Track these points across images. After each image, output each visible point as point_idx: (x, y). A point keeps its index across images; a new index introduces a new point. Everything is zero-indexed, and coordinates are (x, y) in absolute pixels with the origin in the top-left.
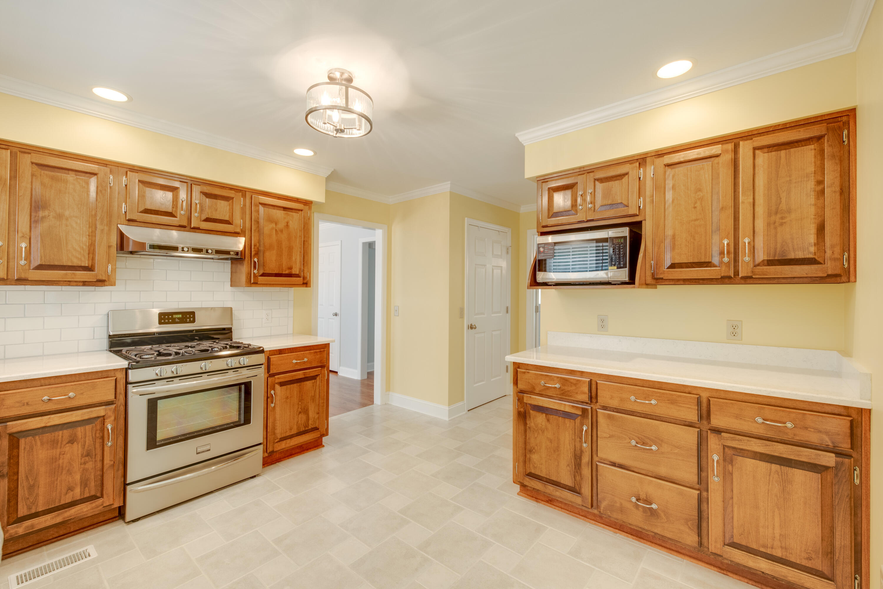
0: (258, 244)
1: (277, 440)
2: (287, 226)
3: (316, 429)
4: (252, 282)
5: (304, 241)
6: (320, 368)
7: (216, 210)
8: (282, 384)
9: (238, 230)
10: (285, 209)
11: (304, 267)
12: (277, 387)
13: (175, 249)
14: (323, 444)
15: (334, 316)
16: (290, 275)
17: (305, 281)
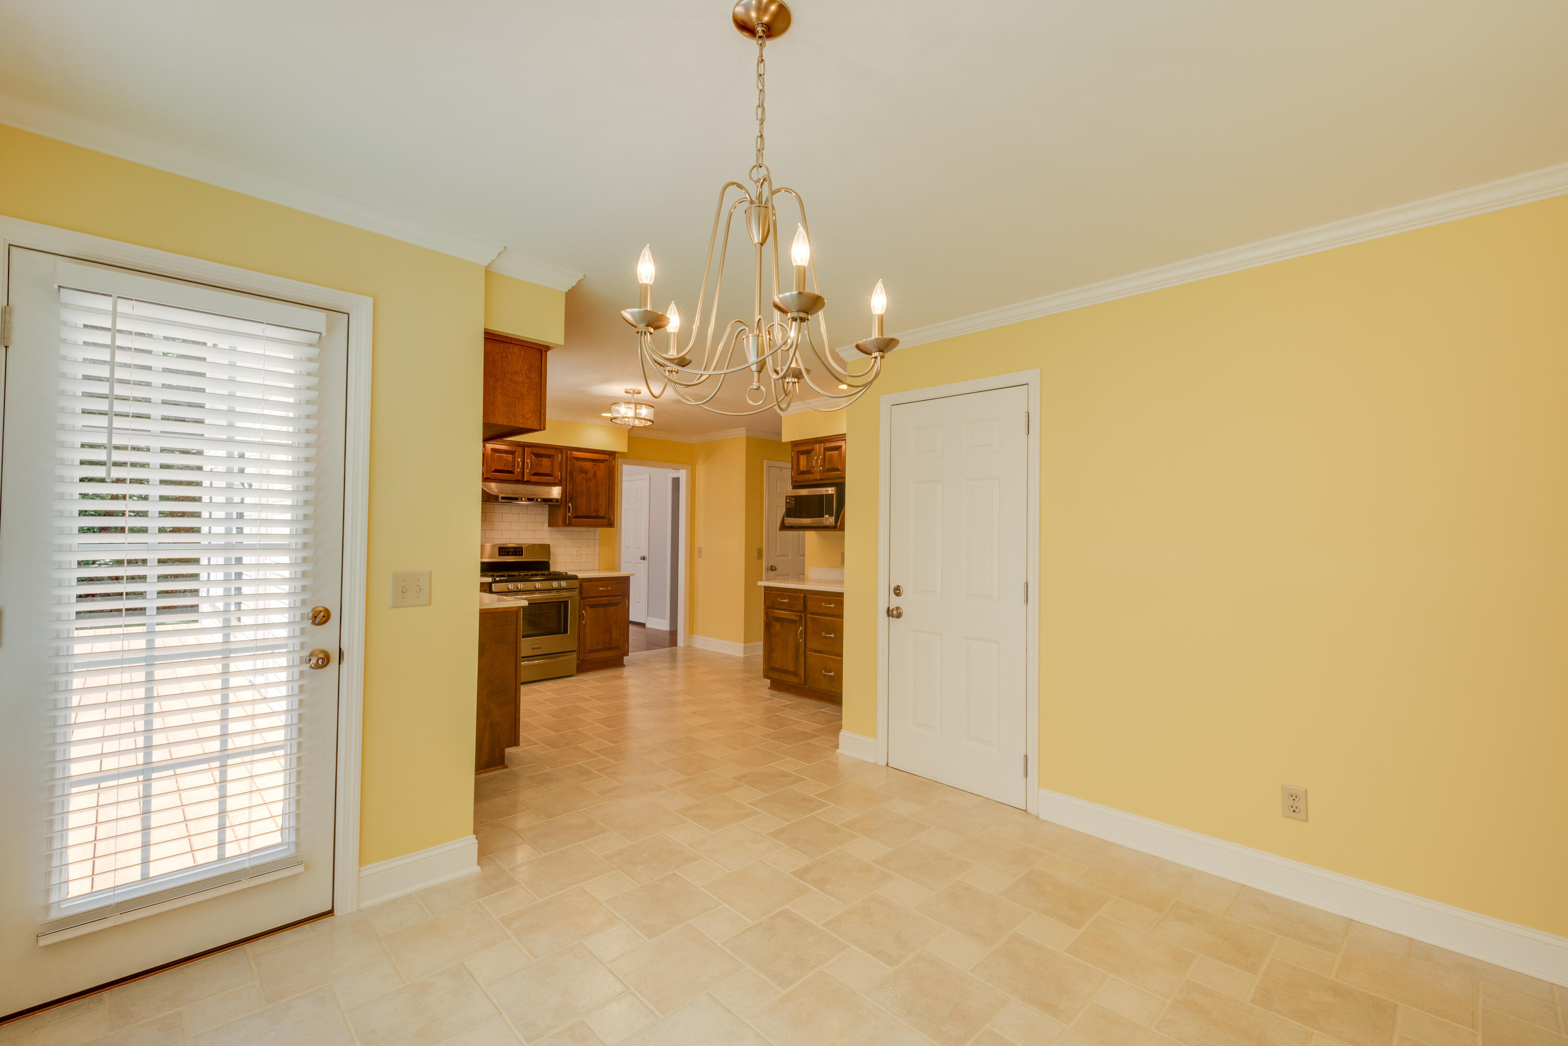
0: (572, 492)
1: (586, 652)
2: (595, 475)
3: (618, 648)
4: (567, 523)
5: (609, 487)
6: (621, 597)
7: (541, 466)
8: (591, 606)
9: (557, 481)
10: (593, 460)
11: (608, 510)
12: (588, 608)
13: (516, 499)
14: (625, 663)
15: (641, 559)
16: (597, 517)
17: (610, 523)
